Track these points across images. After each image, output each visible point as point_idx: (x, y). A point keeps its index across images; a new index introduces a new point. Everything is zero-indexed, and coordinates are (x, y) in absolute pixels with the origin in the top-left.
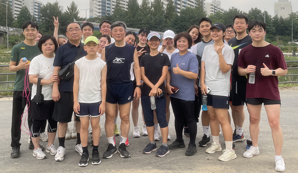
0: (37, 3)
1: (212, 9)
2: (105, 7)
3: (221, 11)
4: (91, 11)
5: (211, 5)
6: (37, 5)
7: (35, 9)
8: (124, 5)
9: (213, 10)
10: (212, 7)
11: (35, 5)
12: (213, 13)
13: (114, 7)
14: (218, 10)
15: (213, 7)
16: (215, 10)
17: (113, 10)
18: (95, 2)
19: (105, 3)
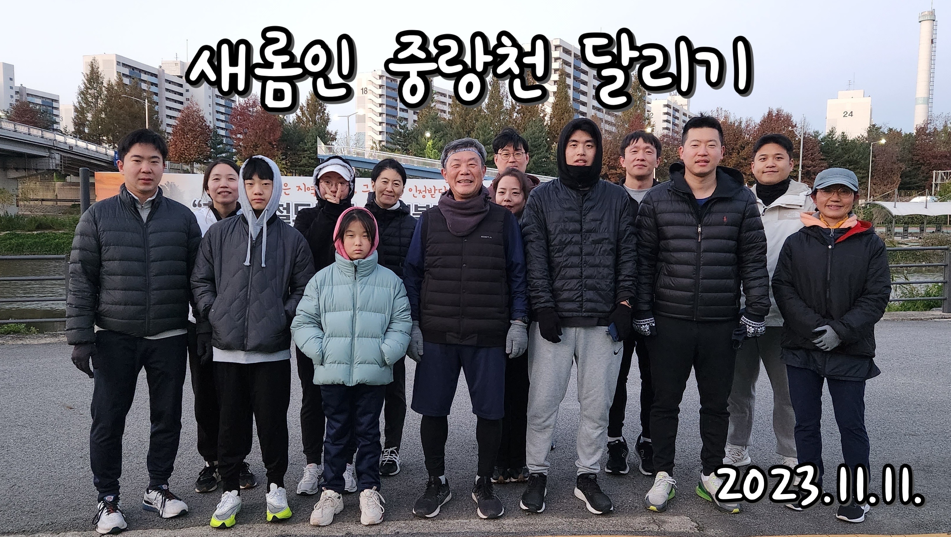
0: (222, 98)
1: (666, 117)
2: (396, 109)
4: (361, 118)
5: (665, 106)
6: (222, 102)
9: (670, 118)
10: (666, 110)
14: (683, 117)
16: (675, 117)
17: (415, 117)
18: (369, 96)
19: (396, 100)
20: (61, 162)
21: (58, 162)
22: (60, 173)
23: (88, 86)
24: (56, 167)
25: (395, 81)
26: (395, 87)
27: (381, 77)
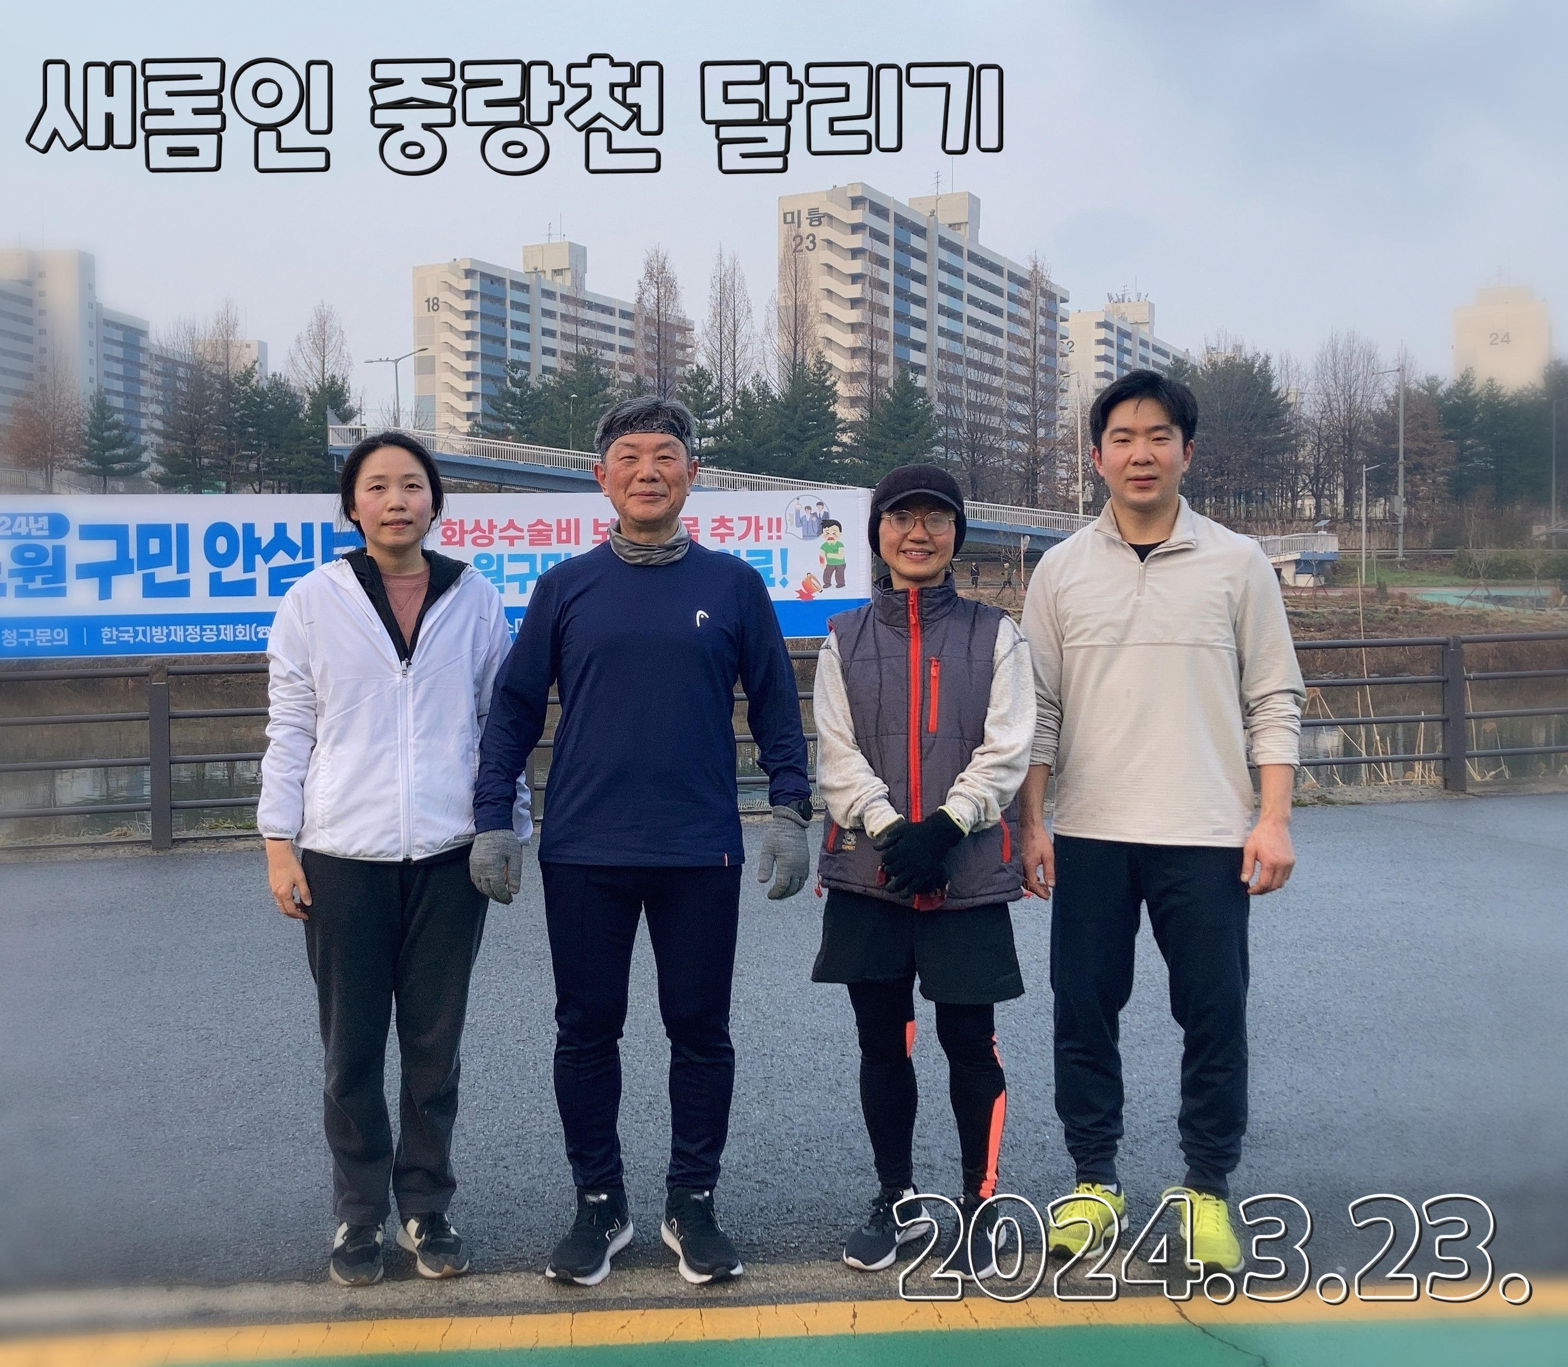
0: (116, 324)
2: (503, 343)
3: (1155, 356)
4: (425, 365)
5: (1099, 325)
6: (118, 336)
7: (108, 357)
9: (1113, 353)
11: (107, 340)
12: (1113, 369)
15: (1113, 337)
16: (1123, 350)
18: (445, 316)
19: (504, 324)
25: (501, 281)
26: (498, 295)
27: (469, 273)
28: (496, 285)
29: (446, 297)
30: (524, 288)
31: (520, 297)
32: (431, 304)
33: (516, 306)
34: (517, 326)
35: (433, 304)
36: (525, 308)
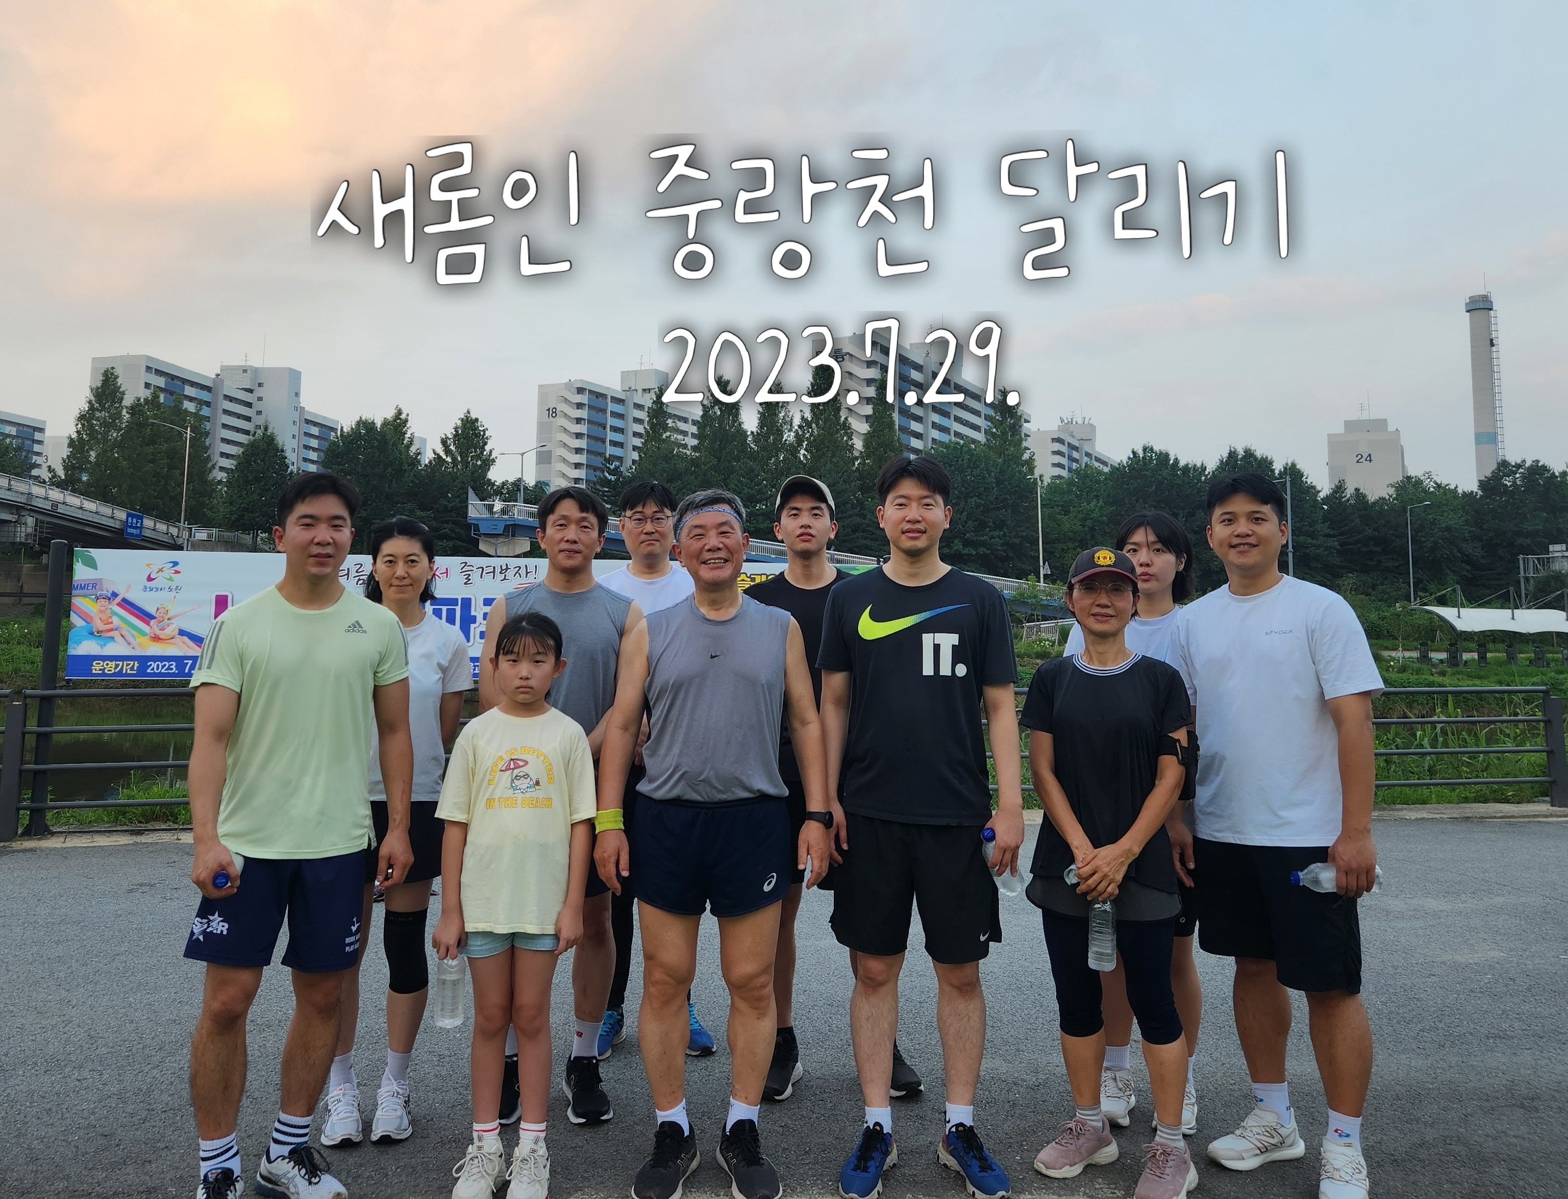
0: (315, 424)
1: (1058, 459)
2: (604, 442)
3: (1097, 464)
4: (544, 458)
5: (1054, 440)
6: (315, 431)
7: (307, 447)
8: (685, 433)
9: (1064, 461)
10: (1057, 447)
11: (306, 434)
12: (1064, 473)
13: (638, 442)
14: (1086, 459)
15: (1064, 449)
16: (1072, 459)
17: (635, 456)
18: (561, 421)
19: (605, 428)
20: (36, 530)
21: (29, 530)
22: (32, 548)
23: (96, 405)
24: (26, 539)
25: (604, 396)
26: (602, 407)
27: (580, 390)
28: (600, 399)
29: (562, 407)
30: (620, 401)
31: (618, 408)
32: (551, 412)
33: (615, 415)
34: (615, 429)
35: (552, 412)
36: (621, 416)
